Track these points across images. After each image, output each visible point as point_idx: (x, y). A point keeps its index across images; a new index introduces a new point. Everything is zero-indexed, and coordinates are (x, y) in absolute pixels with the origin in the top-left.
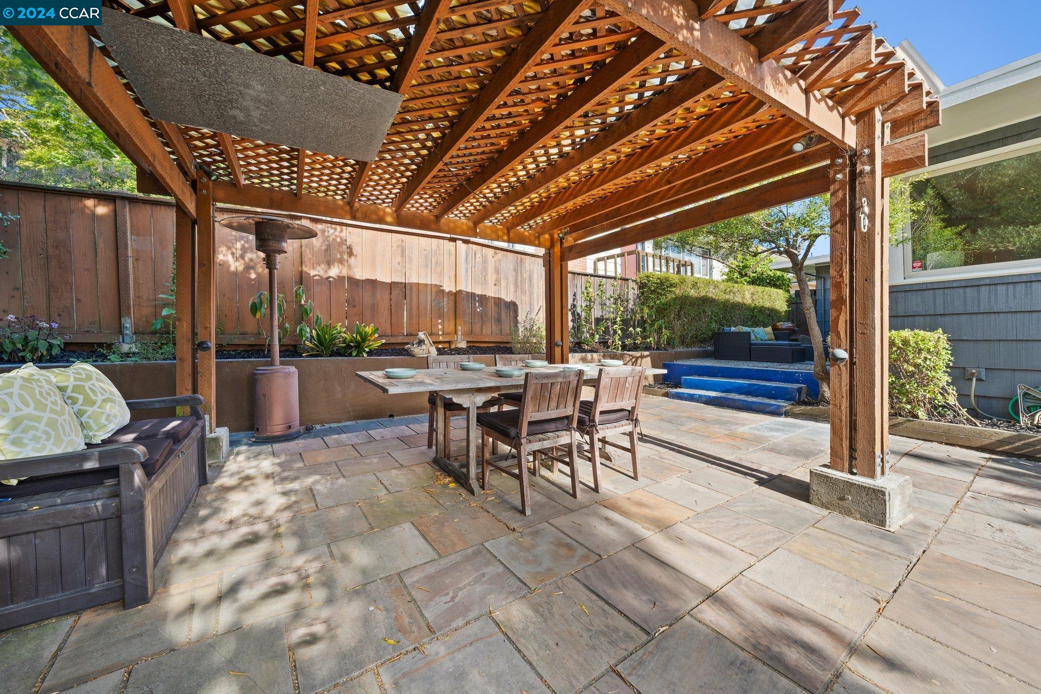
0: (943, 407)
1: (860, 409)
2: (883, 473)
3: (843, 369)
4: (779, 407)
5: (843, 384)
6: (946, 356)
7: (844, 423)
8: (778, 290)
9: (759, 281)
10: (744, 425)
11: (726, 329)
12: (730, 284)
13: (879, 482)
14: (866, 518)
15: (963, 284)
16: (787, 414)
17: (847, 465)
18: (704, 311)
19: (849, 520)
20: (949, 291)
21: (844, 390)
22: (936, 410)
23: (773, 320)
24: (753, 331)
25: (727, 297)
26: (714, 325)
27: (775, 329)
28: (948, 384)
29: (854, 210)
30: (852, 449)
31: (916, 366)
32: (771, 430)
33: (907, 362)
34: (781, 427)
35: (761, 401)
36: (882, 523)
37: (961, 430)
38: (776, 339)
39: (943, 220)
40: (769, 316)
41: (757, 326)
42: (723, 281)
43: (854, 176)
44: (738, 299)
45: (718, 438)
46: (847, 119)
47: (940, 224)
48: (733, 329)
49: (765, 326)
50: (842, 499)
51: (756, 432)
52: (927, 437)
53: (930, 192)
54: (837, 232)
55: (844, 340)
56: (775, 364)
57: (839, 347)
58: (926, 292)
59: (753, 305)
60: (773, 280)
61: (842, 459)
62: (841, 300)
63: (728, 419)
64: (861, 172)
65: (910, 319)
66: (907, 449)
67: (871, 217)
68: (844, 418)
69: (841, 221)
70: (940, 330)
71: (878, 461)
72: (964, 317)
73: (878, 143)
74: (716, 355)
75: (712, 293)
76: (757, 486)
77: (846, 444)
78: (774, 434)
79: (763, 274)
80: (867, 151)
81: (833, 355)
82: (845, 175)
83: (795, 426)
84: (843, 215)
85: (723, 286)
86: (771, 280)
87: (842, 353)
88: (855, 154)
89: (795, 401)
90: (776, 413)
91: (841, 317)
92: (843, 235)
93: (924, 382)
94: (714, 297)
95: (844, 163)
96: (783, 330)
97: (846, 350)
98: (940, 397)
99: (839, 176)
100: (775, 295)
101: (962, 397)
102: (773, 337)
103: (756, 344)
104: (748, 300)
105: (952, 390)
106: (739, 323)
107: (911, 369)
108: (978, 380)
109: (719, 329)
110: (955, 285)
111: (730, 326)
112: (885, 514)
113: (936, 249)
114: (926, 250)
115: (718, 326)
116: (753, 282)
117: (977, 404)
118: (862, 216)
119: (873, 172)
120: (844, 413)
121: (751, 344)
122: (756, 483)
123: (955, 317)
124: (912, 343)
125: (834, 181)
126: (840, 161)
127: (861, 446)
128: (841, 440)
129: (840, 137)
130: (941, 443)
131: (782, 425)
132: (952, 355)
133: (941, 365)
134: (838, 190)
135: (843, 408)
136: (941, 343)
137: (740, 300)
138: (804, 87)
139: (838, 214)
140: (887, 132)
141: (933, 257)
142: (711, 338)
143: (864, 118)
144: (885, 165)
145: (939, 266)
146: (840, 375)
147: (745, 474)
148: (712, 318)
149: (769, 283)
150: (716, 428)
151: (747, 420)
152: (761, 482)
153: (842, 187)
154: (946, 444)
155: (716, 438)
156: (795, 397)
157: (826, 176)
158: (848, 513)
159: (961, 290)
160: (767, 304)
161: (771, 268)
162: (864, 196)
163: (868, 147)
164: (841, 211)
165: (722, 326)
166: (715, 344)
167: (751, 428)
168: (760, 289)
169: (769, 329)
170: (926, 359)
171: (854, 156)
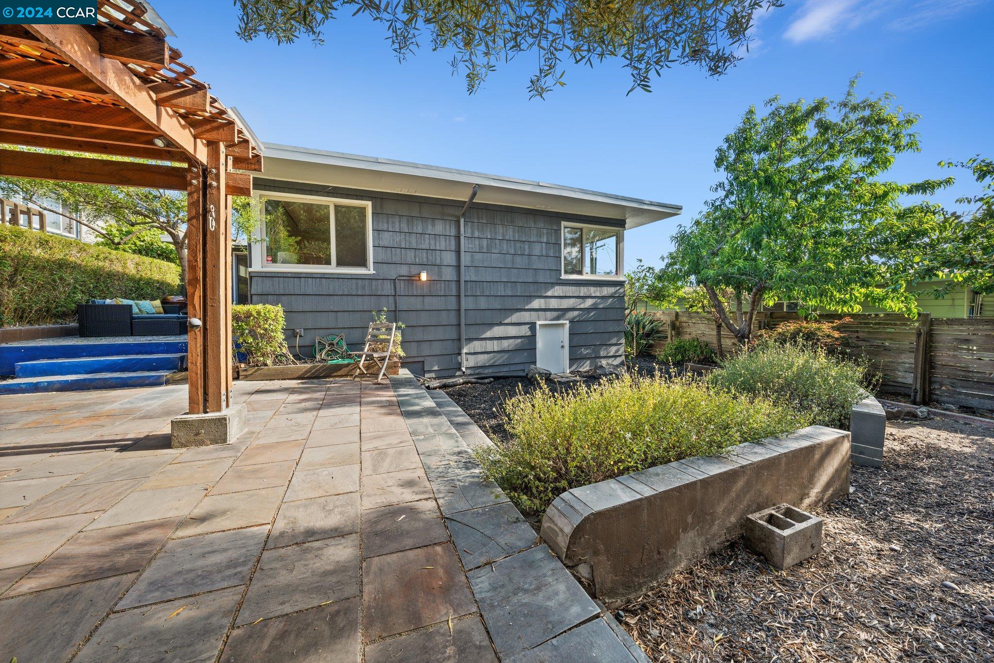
0: (281, 355)
1: (210, 363)
2: (227, 406)
3: (198, 333)
4: (159, 377)
5: (198, 345)
6: (282, 322)
7: (199, 376)
8: (169, 263)
9: (147, 251)
10: (113, 402)
11: (99, 301)
12: (106, 249)
13: (224, 412)
14: (214, 442)
15: (293, 275)
16: (167, 382)
17: (201, 408)
18: (61, 279)
19: (204, 448)
20: (287, 279)
21: (199, 350)
22: (279, 358)
23: (164, 294)
24: (137, 305)
25: (101, 264)
26: (79, 296)
27: (164, 302)
28: (284, 340)
29: (206, 211)
30: (205, 393)
31: (266, 330)
32: (146, 400)
33: (260, 327)
34: (159, 395)
35: (139, 375)
36: (224, 440)
37: (289, 369)
38: (165, 312)
39: (288, 231)
40: (158, 288)
41: (144, 298)
42: (98, 244)
43: (205, 187)
44: (118, 268)
45: (74, 423)
46: (198, 141)
47: (286, 233)
48: (108, 301)
49: (153, 299)
50: (197, 434)
51: (128, 406)
52: (270, 377)
53: (281, 210)
54: (192, 225)
55: (198, 311)
56: (161, 337)
57: (195, 316)
58: (274, 279)
59: (138, 276)
60: (165, 252)
61: (198, 404)
62: (196, 280)
63: (91, 401)
64: (211, 185)
65: (265, 296)
66: (257, 388)
67: (217, 220)
68: (199, 372)
69: (196, 217)
70: (280, 305)
71: (224, 398)
72: (293, 297)
73: (222, 168)
74: (82, 332)
75: (74, 257)
76: (118, 453)
77: (201, 391)
78: (149, 402)
79: (152, 244)
80: (214, 170)
81: (190, 323)
82: (199, 182)
83: (173, 391)
84: (198, 213)
85: (93, 251)
86: (163, 252)
87: (197, 322)
88: (206, 169)
89: (176, 368)
90: (156, 383)
91: (196, 293)
92: (198, 229)
93: (270, 340)
94: (79, 262)
95: (198, 172)
96: (174, 303)
97: (200, 319)
98: (278, 349)
99: (194, 182)
100: (167, 268)
101: (291, 348)
102: (162, 310)
103: (139, 318)
104: (131, 270)
105: (285, 344)
106: (118, 295)
107: (262, 332)
108: (300, 336)
109: (88, 302)
110: (289, 275)
111: (105, 298)
112: (226, 434)
113: (284, 250)
114: (279, 249)
115: (86, 298)
116: (139, 251)
117: (300, 351)
118: (211, 218)
119: (218, 188)
120: (199, 368)
121: (132, 318)
122: (117, 451)
123: (289, 297)
124: (262, 314)
125: (191, 184)
126: (195, 170)
127: (211, 391)
128: (197, 389)
129: (192, 152)
130: (279, 380)
131: (160, 393)
132: (285, 321)
133: (280, 327)
134: (194, 192)
135: (198, 364)
136: (279, 314)
137: (120, 269)
138: (155, 99)
139: (194, 212)
140: (230, 162)
141: (281, 255)
142: (77, 312)
143: (212, 145)
144: (227, 186)
145: (284, 262)
146: (196, 339)
147: (105, 448)
148: (75, 288)
149: (159, 255)
150: (73, 414)
151: (119, 396)
152: (123, 448)
153: (197, 191)
154: (282, 379)
155: (71, 424)
156: (177, 365)
157: (185, 177)
158: (202, 443)
159: (292, 279)
160: (156, 276)
161: (162, 240)
162: (213, 204)
163: (215, 168)
164: (196, 209)
165: (93, 297)
166: (80, 321)
167: (122, 404)
168: (147, 260)
169: (158, 303)
170: (270, 324)
171: (205, 172)
